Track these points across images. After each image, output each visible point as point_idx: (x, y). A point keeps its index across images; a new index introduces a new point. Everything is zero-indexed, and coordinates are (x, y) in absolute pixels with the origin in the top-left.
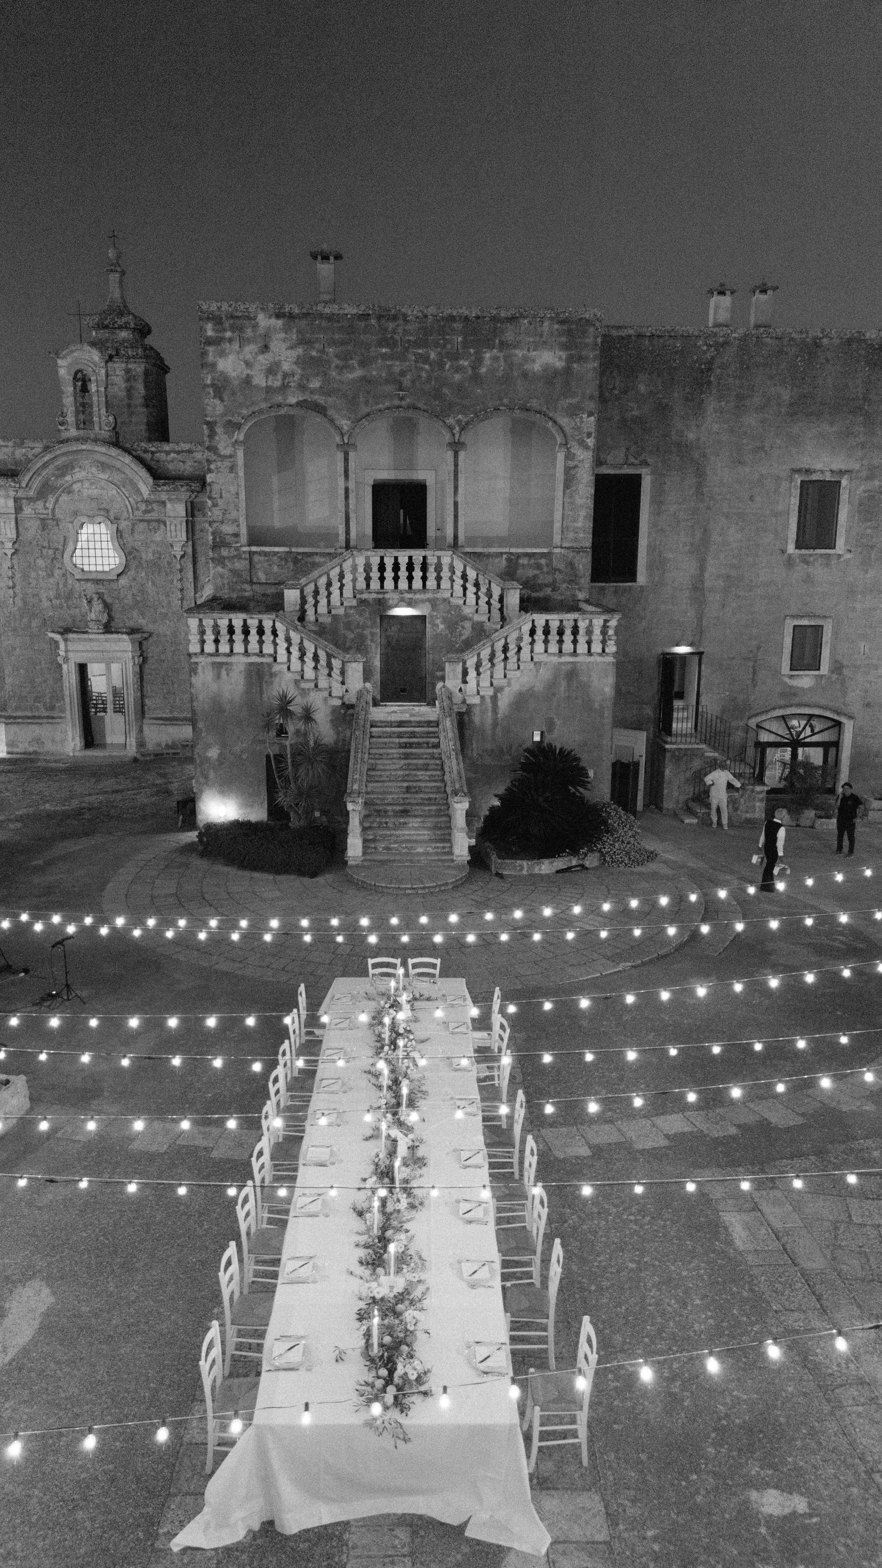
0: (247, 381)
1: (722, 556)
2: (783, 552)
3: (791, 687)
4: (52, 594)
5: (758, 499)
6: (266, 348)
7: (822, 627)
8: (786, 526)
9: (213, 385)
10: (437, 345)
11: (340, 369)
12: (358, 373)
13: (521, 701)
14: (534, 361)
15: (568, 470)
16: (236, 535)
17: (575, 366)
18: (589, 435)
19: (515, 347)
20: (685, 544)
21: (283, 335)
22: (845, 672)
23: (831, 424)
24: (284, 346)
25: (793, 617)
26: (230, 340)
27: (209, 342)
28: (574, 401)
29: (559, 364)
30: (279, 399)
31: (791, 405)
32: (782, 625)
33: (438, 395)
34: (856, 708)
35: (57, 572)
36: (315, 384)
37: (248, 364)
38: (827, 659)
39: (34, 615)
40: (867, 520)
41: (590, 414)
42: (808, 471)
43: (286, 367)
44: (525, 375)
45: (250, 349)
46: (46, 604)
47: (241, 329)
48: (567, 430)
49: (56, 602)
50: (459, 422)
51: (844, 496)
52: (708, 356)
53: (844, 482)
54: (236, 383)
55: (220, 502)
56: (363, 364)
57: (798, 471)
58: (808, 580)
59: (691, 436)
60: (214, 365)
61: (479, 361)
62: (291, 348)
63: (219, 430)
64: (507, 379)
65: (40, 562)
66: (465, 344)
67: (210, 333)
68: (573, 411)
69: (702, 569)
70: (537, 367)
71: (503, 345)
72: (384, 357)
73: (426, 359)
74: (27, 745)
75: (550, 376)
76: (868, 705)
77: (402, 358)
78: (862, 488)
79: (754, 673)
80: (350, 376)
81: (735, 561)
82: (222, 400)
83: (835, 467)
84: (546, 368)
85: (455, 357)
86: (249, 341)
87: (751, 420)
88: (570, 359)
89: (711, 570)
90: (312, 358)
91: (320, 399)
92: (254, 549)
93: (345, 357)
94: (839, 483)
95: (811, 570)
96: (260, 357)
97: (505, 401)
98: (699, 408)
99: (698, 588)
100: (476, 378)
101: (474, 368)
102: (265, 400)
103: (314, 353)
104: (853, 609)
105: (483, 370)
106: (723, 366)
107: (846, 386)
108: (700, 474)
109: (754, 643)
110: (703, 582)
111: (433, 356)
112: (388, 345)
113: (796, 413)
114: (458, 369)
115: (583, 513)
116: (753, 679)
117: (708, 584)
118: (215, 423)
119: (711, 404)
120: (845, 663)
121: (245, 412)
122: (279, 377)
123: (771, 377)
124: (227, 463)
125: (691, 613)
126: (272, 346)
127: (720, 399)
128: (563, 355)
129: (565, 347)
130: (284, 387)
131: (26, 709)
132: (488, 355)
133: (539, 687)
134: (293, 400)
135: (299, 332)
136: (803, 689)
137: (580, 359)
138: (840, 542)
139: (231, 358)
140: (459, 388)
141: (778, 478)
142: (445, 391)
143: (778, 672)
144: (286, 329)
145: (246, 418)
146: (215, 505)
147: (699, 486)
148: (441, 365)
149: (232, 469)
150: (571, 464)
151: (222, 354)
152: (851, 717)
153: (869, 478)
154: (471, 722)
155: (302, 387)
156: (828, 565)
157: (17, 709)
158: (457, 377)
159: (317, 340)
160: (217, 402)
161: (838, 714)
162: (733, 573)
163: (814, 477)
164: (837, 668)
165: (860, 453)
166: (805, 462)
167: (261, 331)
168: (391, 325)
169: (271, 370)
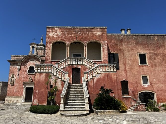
0: (53, 37)
1: (129, 65)
2: (138, 65)
3: (144, 87)
4: (24, 77)
5: (133, 57)
6: (56, 32)
7: (147, 77)
8: (138, 61)
9: (48, 37)
10: (82, 32)
11: (67, 35)
12: (70, 35)
13: (98, 80)
14: (97, 34)
15: (103, 49)
16: (50, 59)
17: (103, 34)
18: (106, 44)
19: (94, 32)
20: (122, 64)
21: (59, 31)
22: (153, 84)
23: (142, 46)
24: (59, 32)
25: (142, 75)
26: (51, 31)
27: (48, 31)
28: (103, 39)
29: (101, 34)
30: (58, 39)
31: (135, 44)
32: (140, 77)
33: (82, 38)
34: (156, 91)
35: (25, 73)
36: (64, 37)
37: (53, 34)
38: (149, 82)
39: (21, 80)
40: (150, 60)
41: (106, 41)
42: (140, 53)
43: (59, 35)
44: (96, 36)
45: (54, 33)
46: (23, 78)
47: (53, 30)
48: (103, 43)
49: (24, 78)
50: (86, 42)
51: (146, 56)
52: (122, 37)
53: (146, 54)
54: (51, 37)
55: (47, 54)
56: (71, 34)
57: (139, 53)
58: (143, 69)
59: (121, 48)
60: (48, 34)
61: (88, 34)
62: (60, 32)
63: (48, 43)
64: (93, 36)
65: (23, 72)
66: (86, 32)
67: (48, 30)
68: (103, 40)
69: (126, 67)
70: (97, 35)
71: (92, 32)
72: (74, 33)
73: (80, 34)
74: (15, 101)
75: (99, 36)
76: (158, 90)
77: (77, 33)
78: (149, 55)
79: (137, 84)
80: (69, 36)
81: (131, 66)
82: (49, 39)
83: (144, 52)
84: (99, 35)
85: (85, 33)
86: (54, 31)
87: (130, 46)
88: (102, 33)
89: (127, 68)
90: (63, 34)
91: (64, 39)
92: (52, 61)
93: (68, 33)
94: (145, 54)
95: (143, 67)
96: (55, 33)
97: (93, 39)
98: (122, 44)
99: (125, 70)
100: (88, 36)
101: (88, 35)
102: (56, 39)
103: (63, 33)
104: (152, 74)
105: (89, 35)
106: (125, 39)
107: (143, 41)
108: (123, 53)
109: (136, 79)
110: (126, 69)
111: (81, 33)
112: (75, 32)
113: (137, 45)
114: (86, 35)
115: (106, 55)
116: (137, 85)
117: (127, 70)
118: (48, 42)
119: (123, 44)
120: (152, 83)
121: (52, 41)
122: (58, 36)
123: (132, 40)
124: (49, 48)
125: (125, 75)
126: (57, 32)
127: (125, 43)
128: (101, 33)
129: (101, 32)
130: (59, 37)
131: (16, 95)
132: (90, 33)
133: (102, 78)
134: (60, 39)
135: (61, 30)
136: (146, 87)
137: (104, 33)
138: (147, 63)
139: (51, 34)
140: (86, 38)
141: (136, 54)
142: (84, 38)
143: (141, 84)
144: (59, 30)
145: (52, 42)
146: (46, 54)
147: (123, 55)
148: (83, 34)
149: (50, 49)
150: (103, 48)
151: (50, 33)
152: (155, 92)
153: (150, 54)
154: (89, 85)
155: (61, 38)
156: (146, 67)
157: (15, 95)
158: (85, 36)
159: (64, 31)
160: (48, 39)
161: (153, 92)
162: (131, 68)
163: (141, 54)
164: (151, 84)
165: (147, 50)
166: (139, 51)
167: (56, 30)
168: (75, 29)
169: (57, 35)
